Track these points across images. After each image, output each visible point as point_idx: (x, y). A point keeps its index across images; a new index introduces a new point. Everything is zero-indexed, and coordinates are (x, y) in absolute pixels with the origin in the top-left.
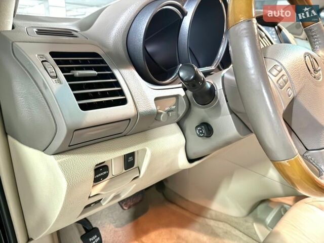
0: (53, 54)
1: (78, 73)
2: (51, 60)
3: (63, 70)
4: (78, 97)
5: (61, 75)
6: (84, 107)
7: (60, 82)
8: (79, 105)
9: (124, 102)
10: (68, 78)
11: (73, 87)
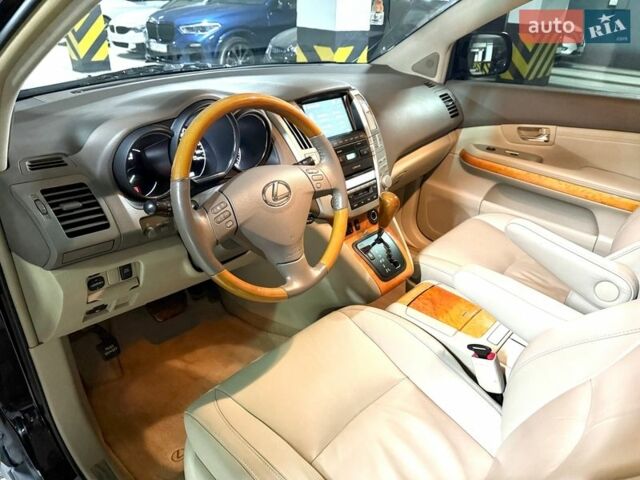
0: (44, 192)
1: (65, 207)
2: (41, 197)
3: (52, 206)
4: (65, 227)
5: (51, 211)
6: (71, 235)
7: (50, 218)
8: (67, 234)
9: (107, 226)
10: (57, 213)
11: (61, 220)
